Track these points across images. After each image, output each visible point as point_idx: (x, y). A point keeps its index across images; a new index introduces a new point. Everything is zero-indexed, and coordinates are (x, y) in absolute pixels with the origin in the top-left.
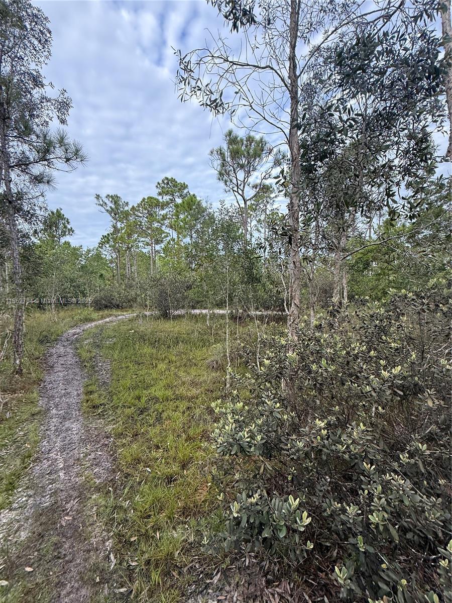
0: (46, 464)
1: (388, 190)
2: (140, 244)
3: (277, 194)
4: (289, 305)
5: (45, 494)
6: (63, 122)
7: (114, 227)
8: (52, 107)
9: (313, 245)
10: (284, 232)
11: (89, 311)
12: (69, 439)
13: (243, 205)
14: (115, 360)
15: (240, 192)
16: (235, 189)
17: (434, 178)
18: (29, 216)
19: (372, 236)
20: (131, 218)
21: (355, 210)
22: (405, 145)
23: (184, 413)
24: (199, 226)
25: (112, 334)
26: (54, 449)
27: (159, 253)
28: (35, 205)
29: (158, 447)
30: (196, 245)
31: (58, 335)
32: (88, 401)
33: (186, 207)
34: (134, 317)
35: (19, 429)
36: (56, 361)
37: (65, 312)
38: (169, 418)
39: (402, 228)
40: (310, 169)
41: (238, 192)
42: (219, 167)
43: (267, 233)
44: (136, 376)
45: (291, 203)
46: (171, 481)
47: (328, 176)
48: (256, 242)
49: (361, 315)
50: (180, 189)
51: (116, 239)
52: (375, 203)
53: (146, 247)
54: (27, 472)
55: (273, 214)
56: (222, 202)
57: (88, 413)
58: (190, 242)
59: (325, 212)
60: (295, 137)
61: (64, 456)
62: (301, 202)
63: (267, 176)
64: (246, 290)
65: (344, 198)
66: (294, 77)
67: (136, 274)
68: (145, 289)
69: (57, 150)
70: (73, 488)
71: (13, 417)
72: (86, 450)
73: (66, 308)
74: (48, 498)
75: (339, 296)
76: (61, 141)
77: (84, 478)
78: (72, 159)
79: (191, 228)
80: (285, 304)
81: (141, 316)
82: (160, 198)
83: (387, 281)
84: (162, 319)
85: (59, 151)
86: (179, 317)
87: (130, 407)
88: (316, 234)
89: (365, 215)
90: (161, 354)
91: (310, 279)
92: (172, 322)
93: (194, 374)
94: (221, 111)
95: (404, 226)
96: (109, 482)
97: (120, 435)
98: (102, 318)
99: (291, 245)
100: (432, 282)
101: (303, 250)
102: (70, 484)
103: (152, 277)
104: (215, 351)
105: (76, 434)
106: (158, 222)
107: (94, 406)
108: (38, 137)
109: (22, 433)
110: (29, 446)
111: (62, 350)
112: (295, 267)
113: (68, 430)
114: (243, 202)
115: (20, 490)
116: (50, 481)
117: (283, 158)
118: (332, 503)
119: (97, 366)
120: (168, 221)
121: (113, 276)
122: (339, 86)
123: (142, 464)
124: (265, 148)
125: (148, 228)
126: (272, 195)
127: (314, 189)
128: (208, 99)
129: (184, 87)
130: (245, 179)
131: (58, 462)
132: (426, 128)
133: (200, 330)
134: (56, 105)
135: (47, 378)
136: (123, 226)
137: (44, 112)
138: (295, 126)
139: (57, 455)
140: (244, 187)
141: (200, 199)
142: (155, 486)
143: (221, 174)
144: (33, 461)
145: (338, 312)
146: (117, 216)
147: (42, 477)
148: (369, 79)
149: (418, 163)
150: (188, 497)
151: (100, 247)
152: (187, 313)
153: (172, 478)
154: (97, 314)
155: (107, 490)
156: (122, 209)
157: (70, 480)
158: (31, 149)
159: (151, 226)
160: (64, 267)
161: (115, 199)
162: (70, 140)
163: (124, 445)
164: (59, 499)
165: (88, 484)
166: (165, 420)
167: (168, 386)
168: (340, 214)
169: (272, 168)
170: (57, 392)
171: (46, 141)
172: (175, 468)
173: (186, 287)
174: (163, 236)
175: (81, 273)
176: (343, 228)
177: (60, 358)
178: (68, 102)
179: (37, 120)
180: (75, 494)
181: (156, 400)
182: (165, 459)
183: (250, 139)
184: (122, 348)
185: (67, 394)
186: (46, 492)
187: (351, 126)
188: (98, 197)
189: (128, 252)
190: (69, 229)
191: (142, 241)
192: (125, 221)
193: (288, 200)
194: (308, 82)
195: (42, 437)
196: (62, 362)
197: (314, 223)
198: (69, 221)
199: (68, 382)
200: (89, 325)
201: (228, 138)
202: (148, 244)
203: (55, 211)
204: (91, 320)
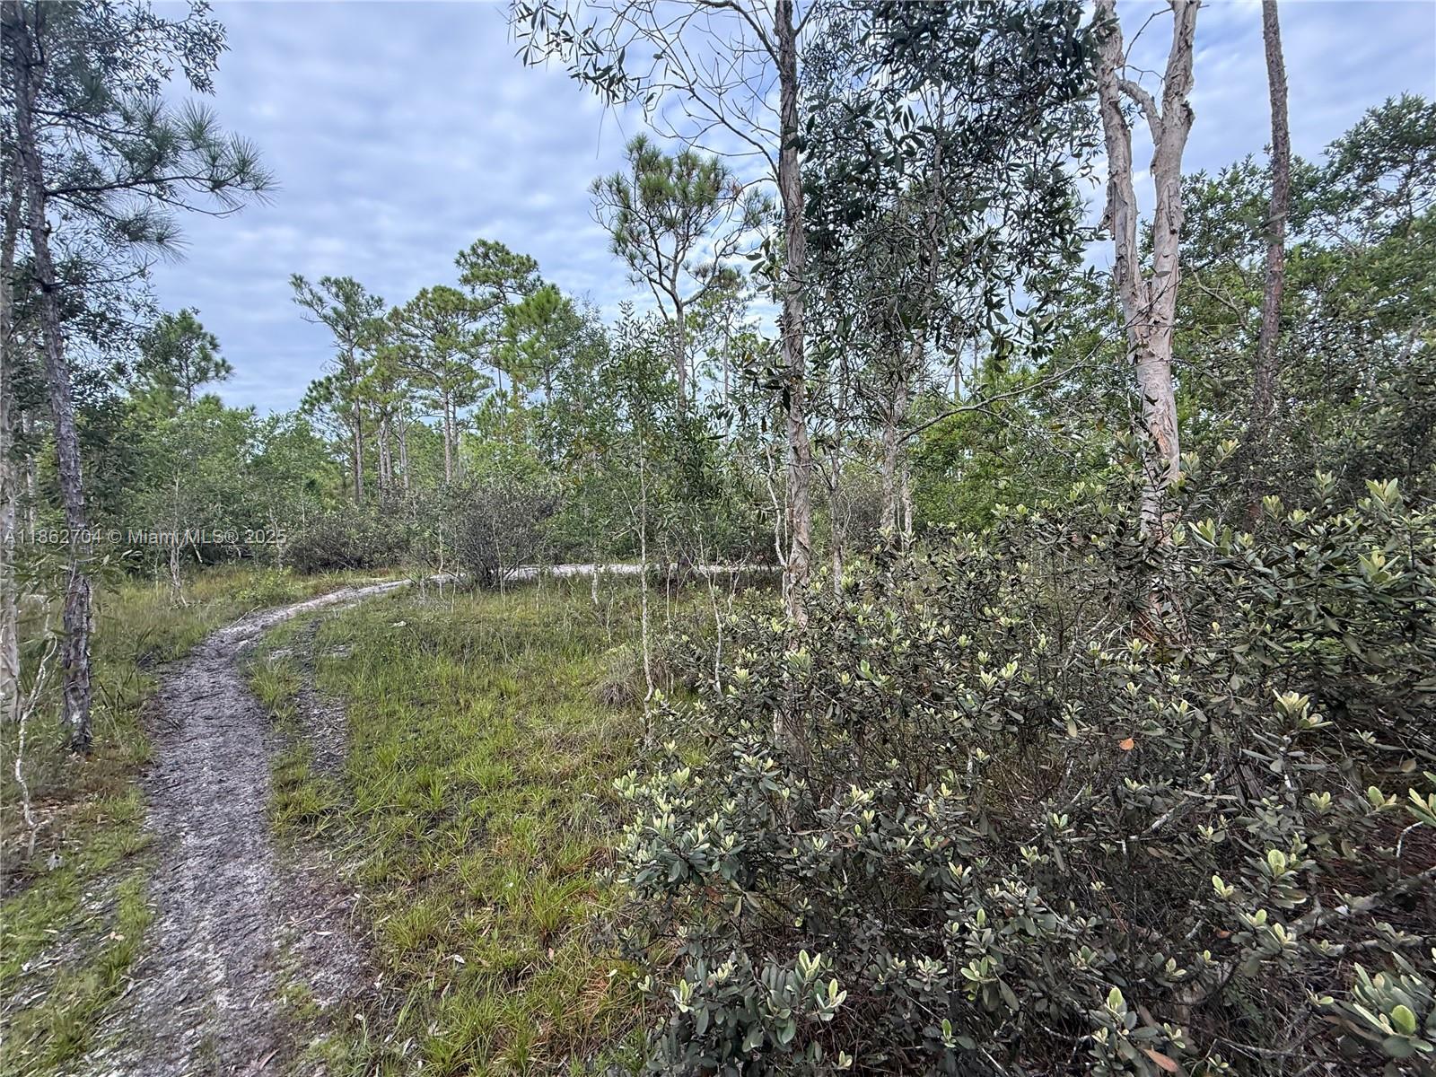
0: (173, 977)
1: (988, 293)
2: (414, 405)
3: (752, 291)
4: (787, 548)
5: (174, 1055)
6: (201, 84)
7: (346, 360)
8: (170, 44)
9: (836, 411)
10: (773, 381)
11: (281, 577)
12: (236, 907)
13: (673, 315)
14: (358, 699)
15: (667, 284)
16: (655, 276)
17: (1079, 271)
18: (103, 327)
19: (958, 391)
20: (392, 340)
21: (924, 335)
22: (1021, 200)
23: (542, 814)
24: (567, 362)
25: (346, 633)
26: (196, 938)
27: (467, 427)
28: (118, 298)
29: (480, 902)
30: (562, 407)
31: (192, 643)
32: (286, 806)
33: (535, 316)
34: (403, 588)
35: (89, 895)
36: (190, 710)
37: (209, 582)
38: (506, 829)
39: (1020, 376)
40: (824, 242)
41: (661, 284)
42: (615, 222)
43: (730, 382)
44: (415, 735)
45: (787, 315)
46: (517, 979)
47: (863, 258)
48: (708, 403)
49: (939, 560)
50: (517, 271)
51: (350, 392)
52: (963, 322)
53: (431, 411)
54: (118, 1005)
55: (744, 338)
56: (626, 308)
57: (289, 835)
58: (546, 402)
59: (859, 337)
60: (793, 166)
61: (225, 952)
62: (808, 314)
63: (731, 249)
64: (688, 514)
65: (900, 306)
66: (788, 34)
67: (406, 478)
68: (431, 517)
69: (185, 157)
70: (257, 1029)
71: (67, 867)
72: (287, 930)
73: (210, 570)
74: (184, 1064)
75: (893, 524)
76: (198, 134)
77: (285, 999)
78: (229, 182)
79: (548, 366)
80: (777, 544)
81: (422, 584)
82: (466, 290)
83: (994, 491)
84: (478, 590)
85: (192, 161)
86: (522, 583)
87: (403, 813)
88: (842, 385)
89: (944, 346)
90: (478, 678)
91: (830, 489)
92: (504, 598)
93: (565, 719)
94: (621, 95)
95: (1024, 371)
96: (356, 1000)
97: (378, 884)
98: (317, 592)
99: (789, 409)
100: (1079, 487)
101: (815, 422)
102: (246, 1021)
103: (449, 488)
104: (615, 663)
105: (257, 892)
106: (463, 350)
107: (305, 818)
108: (128, 119)
109: (96, 906)
110: (120, 938)
111: (205, 681)
112: (799, 460)
113: (233, 883)
114: (674, 307)
115: (101, 1053)
116: (188, 1020)
117: (765, 210)
118: (890, 961)
119: (308, 717)
120: (489, 349)
121: (344, 485)
122: (885, 63)
123: (440, 946)
124: (724, 184)
125: (436, 365)
126: (742, 294)
127: (836, 286)
128: (590, 65)
129: (531, 30)
130: (677, 253)
131: (208, 968)
132: (1060, 168)
133: (577, 615)
134: (181, 40)
135: (167, 757)
136: (368, 357)
137: (145, 55)
138: (792, 143)
139: (206, 951)
140: (675, 272)
141: (568, 296)
142: (478, 995)
143: (620, 239)
144: (135, 975)
145: (893, 556)
146: (352, 332)
147: (165, 1014)
148: (947, 51)
149: (1046, 241)
150: (560, 1009)
151: (305, 411)
152: (542, 574)
153: (518, 972)
154: (302, 584)
155: (351, 1020)
156: (365, 316)
157: (247, 1008)
158: (106, 149)
159: (445, 359)
160: (204, 463)
161: (347, 290)
162: (222, 132)
163: (390, 907)
164: (217, 1061)
165: (297, 1013)
166: (494, 836)
167: (500, 754)
168: (891, 341)
169: (740, 230)
170: (197, 791)
171: (154, 132)
172: (527, 946)
173: (538, 510)
174: (475, 384)
175: (252, 479)
176: (899, 373)
177: (201, 702)
178: (214, 36)
179: (123, 75)
180: (263, 1042)
181: (472, 788)
182: (500, 928)
183: (688, 162)
184: (374, 667)
185: (227, 794)
186: (178, 1049)
187: (911, 153)
188: (299, 282)
189: (383, 424)
190: (216, 364)
191: (421, 398)
192: (373, 346)
193: (779, 308)
194: (819, 41)
195: (157, 909)
196: (208, 712)
197: (837, 362)
198: (218, 342)
199: (226, 762)
200: (281, 613)
201: (635, 155)
202: (436, 405)
203: (176, 316)
204: (285, 600)
